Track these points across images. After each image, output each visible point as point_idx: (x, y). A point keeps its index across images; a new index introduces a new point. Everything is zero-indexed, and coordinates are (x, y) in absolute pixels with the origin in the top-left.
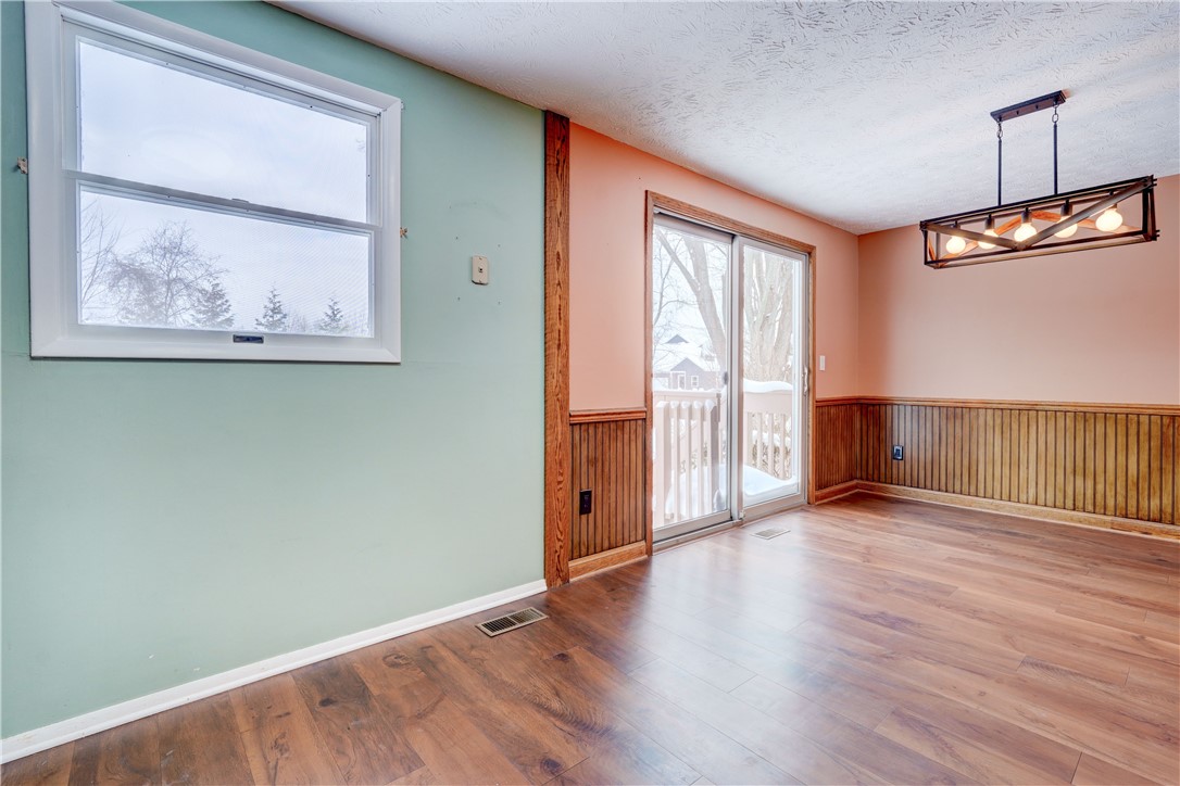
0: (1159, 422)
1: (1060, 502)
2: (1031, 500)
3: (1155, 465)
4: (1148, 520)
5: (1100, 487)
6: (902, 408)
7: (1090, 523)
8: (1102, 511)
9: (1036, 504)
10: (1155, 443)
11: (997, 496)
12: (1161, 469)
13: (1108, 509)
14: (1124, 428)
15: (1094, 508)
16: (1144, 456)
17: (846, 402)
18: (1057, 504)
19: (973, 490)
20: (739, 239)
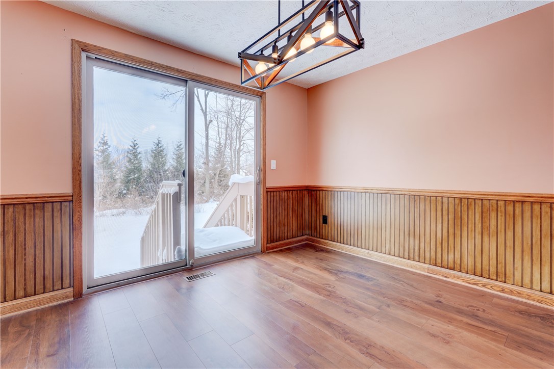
0: (453, 202)
1: (401, 255)
2: (387, 252)
3: (451, 231)
4: (447, 268)
5: (422, 245)
6: (327, 192)
7: (417, 269)
8: (423, 261)
9: (390, 254)
10: (451, 216)
11: (371, 248)
12: (454, 233)
13: (426, 260)
14: (435, 206)
15: (419, 259)
16: (445, 225)
17: (296, 189)
18: (400, 255)
19: (359, 244)
20: (190, 83)
